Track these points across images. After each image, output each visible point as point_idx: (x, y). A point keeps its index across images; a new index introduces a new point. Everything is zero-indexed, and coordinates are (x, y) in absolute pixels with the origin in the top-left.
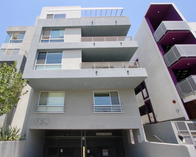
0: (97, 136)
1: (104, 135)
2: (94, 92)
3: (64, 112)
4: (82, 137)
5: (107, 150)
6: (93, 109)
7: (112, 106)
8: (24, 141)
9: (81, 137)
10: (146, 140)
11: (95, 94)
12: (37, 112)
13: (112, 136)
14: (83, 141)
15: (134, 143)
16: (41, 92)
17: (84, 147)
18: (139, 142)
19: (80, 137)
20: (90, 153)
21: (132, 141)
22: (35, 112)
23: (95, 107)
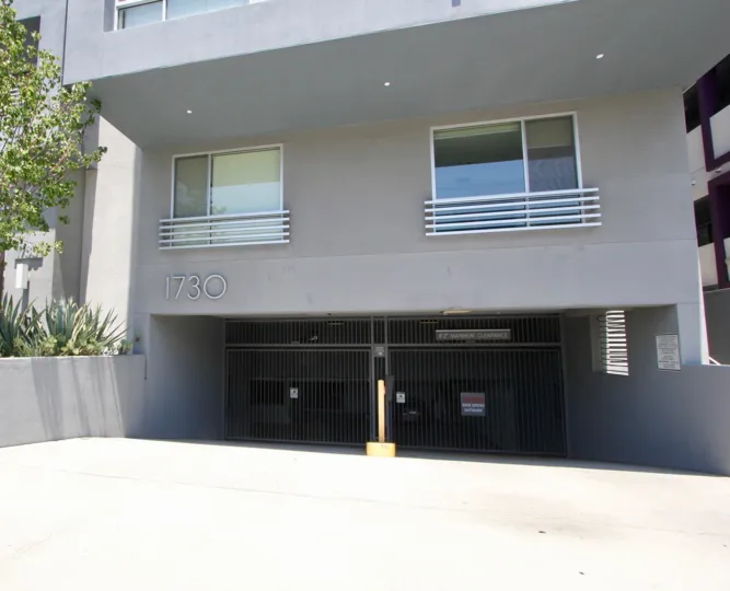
0: (441, 342)
1: (471, 340)
2: (435, 132)
3: (285, 238)
4: (372, 345)
5: (482, 395)
6: (427, 218)
7: (531, 199)
8: (137, 357)
9: (369, 348)
10: (706, 359)
11: (436, 142)
12: (171, 247)
13: (511, 341)
14: (380, 361)
15: (626, 369)
16: (177, 160)
17: (381, 383)
18: (661, 366)
19: (365, 348)
20: (405, 404)
21: (608, 362)
22: (163, 245)
23: (438, 206)
